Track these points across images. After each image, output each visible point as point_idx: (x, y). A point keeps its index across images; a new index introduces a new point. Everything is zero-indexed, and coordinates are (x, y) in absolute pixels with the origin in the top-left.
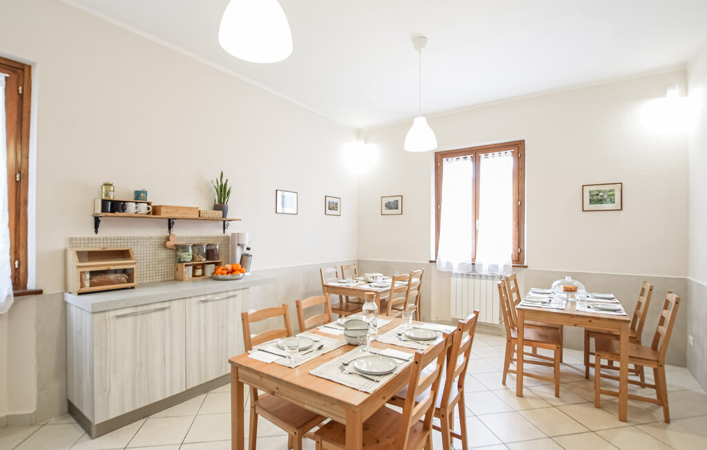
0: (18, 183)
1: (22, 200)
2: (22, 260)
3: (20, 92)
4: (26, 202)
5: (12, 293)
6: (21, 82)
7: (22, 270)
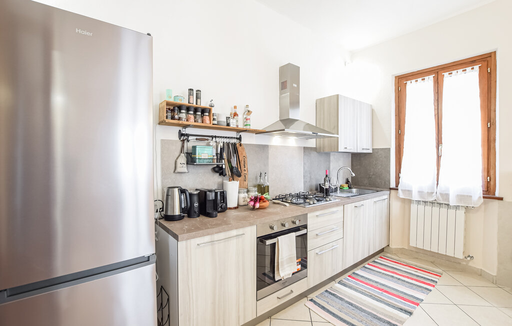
0: (489, 129)
1: (492, 138)
2: (492, 176)
3: (489, 71)
4: (495, 140)
5: (482, 196)
6: (489, 65)
7: (492, 183)
